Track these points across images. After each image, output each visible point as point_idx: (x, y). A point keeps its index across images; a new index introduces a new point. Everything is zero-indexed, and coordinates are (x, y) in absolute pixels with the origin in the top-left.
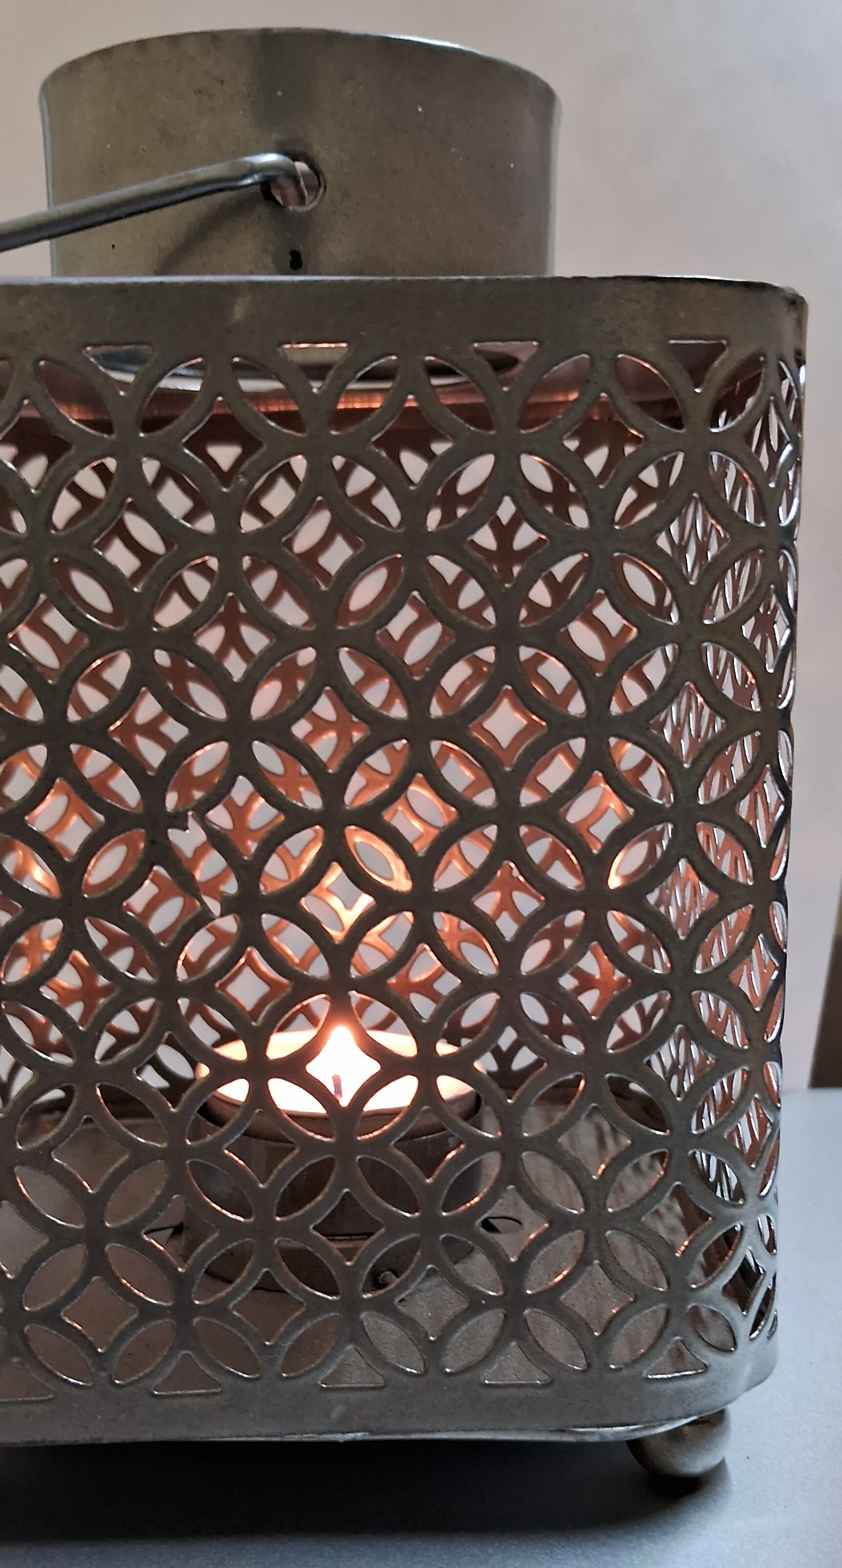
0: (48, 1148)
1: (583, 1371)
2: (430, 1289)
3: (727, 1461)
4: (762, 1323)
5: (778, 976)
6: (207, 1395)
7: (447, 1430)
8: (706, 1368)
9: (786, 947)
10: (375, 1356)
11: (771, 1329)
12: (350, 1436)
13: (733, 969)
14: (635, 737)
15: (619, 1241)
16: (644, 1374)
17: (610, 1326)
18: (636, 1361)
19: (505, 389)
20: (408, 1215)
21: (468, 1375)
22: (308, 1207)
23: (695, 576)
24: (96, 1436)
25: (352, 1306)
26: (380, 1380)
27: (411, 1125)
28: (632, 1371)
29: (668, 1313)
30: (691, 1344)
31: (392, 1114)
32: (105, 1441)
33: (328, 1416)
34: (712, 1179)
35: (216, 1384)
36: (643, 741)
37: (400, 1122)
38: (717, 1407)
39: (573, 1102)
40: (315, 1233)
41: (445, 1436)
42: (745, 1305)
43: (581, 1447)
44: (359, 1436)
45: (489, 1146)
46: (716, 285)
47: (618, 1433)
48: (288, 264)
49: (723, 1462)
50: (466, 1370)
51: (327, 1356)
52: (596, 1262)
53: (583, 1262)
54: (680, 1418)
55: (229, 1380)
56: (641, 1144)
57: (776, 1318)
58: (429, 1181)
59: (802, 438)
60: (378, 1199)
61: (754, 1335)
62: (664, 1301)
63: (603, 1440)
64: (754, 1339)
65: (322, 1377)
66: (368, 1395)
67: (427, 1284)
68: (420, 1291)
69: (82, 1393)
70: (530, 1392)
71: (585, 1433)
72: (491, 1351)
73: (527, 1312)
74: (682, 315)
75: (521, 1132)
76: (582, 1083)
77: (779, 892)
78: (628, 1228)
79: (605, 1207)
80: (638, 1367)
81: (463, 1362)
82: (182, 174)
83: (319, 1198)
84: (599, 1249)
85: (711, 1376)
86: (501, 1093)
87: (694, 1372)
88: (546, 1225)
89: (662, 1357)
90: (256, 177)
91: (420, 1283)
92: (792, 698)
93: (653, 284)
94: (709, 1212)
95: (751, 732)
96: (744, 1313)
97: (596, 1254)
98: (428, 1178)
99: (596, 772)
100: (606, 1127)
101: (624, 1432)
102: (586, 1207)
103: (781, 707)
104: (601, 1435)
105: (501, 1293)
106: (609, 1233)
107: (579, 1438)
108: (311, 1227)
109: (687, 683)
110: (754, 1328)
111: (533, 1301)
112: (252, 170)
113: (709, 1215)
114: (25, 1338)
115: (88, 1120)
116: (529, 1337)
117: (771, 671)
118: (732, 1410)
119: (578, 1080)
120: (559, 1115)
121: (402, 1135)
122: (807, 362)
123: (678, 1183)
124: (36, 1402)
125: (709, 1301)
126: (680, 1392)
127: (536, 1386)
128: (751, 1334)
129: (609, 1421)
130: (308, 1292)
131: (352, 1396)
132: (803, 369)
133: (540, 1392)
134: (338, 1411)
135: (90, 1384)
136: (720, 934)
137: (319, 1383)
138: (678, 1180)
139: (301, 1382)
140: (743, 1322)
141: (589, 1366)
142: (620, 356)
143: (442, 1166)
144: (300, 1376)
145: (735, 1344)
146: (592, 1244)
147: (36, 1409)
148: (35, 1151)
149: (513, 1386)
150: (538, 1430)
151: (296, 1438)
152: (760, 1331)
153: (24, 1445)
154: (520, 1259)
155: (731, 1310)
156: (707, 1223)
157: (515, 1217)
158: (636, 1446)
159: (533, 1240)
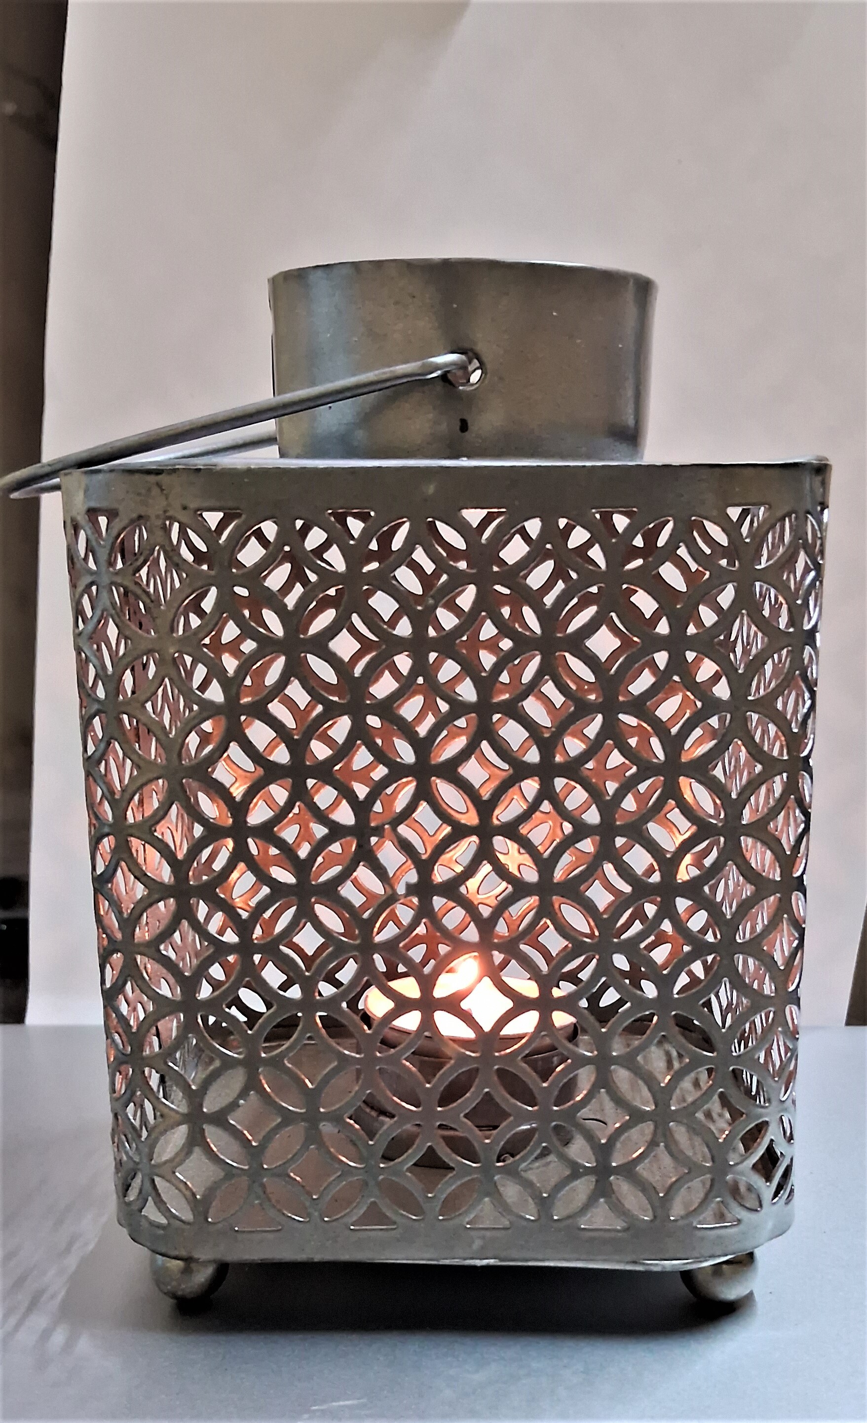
0: (282, 1056)
1: (651, 1221)
2: (538, 1168)
3: (754, 1292)
4: (782, 1192)
5: (798, 945)
6: (386, 1230)
7: (553, 1260)
8: (739, 1221)
9: (804, 922)
10: (503, 1206)
11: (788, 1197)
12: (485, 1262)
13: (763, 939)
14: (697, 776)
15: (680, 1132)
16: (694, 1224)
17: (671, 1190)
18: (690, 1214)
19: (614, 540)
20: (530, 1108)
21: (570, 1221)
22: (459, 1101)
23: (742, 666)
24: (311, 1256)
25: (487, 1172)
26: (507, 1223)
27: (533, 1046)
28: (686, 1222)
29: (712, 1180)
30: (728, 1204)
31: (520, 1037)
32: (316, 1260)
33: (470, 1246)
34: (753, 1093)
35: (394, 1223)
36: (702, 779)
37: (525, 1043)
38: (747, 1250)
39: (648, 1032)
40: (465, 1120)
41: (552, 1264)
42: (768, 1178)
43: (648, 1274)
44: (492, 1262)
45: (587, 1061)
46: (762, 468)
47: (674, 1265)
48: (458, 428)
49: (751, 1294)
50: (569, 1217)
51: (470, 1205)
52: (662, 1144)
53: (652, 1144)
54: (719, 1256)
55: (404, 1221)
56: (696, 1063)
57: (792, 1191)
58: (545, 1085)
59: (824, 564)
60: (508, 1096)
61: (775, 1201)
62: (710, 1172)
63: (664, 1270)
64: (775, 1203)
65: (467, 1220)
66: (498, 1234)
67: (537, 1164)
68: (531, 1169)
69: (301, 1225)
70: (613, 1235)
71: (651, 1264)
72: (587, 1205)
73: (612, 1178)
74: (737, 489)
75: (611, 1052)
76: (655, 1018)
77: (800, 885)
78: (685, 1121)
79: (669, 1106)
80: (691, 1219)
81: (565, 1213)
82: (387, 370)
83: (468, 1095)
84: (665, 1135)
85: (741, 1227)
86: (597, 1024)
87: (730, 1224)
88: (628, 1118)
89: (708, 1213)
90: (439, 373)
91: (529, 1164)
92: (811, 750)
93: (718, 470)
94: (744, 1111)
95: (781, 774)
96: (768, 1184)
97: (663, 1139)
98: (544, 1082)
99: (670, 800)
100: (674, 1054)
101: (679, 1264)
102: (656, 1106)
103: (802, 755)
104: (663, 1266)
105: (595, 1164)
106: (671, 1124)
107: (647, 1268)
108: (462, 1115)
109: (736, 740)
110: (776, 1194)
111: (617, 1171)
112: (437, 367)
113: (743, 1113)
114: (263, 1186)
115: (310, 1038)
116: (613, 1196)
117: (796, 730)
118: (758, 1252)
119: (653, 1015)
120: (636, 1042)
121: (527, 1052)
122: (830, 506)
123: (721, 1090)
124: (268, 1231)
125: (742, 1173)
126: (720, 1237)
127: (618, 1231)
128: (773, 1199)
129: (667, 1257)
130: (458, 1161)
131: (488, 1234)
132: (826, 511)
133: (620, 1234)
134: (477, 1244)
135: (308, 1219)
136: (764, 908)
137: (465, 1223)
138: (721, 1088)
139: (451, 1222)
140: (767, 1190)
141: (655, 1217)
142: (693, 518)
143: (554, 1074)
144: (451, 1219)
145: (761, 1206)
146: (659, 1131)
147: (270, 1236)
148: (272, 1058)
149: (601, 1230)
150: (619, 1262)
151: (447, 1262)
152: (780, 1198)
153: (260, 1262)
154: (609, 1140)
155: (758, 1181)
156: (742, 1119)
157: (602, 1119)
158: (687, 1276)
159: (617, 1128)
